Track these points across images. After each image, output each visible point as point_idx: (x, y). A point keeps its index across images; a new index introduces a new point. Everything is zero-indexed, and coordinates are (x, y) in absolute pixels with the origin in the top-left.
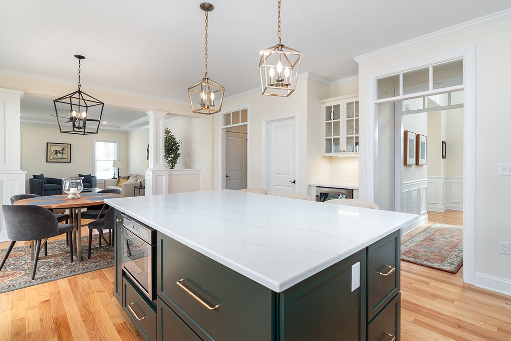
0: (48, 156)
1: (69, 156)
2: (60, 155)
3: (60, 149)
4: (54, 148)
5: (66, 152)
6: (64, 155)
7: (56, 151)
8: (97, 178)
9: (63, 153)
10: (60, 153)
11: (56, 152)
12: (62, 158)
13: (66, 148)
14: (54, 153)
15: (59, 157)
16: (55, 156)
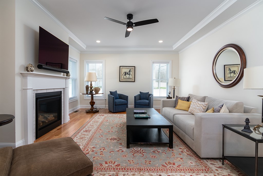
0: (121, 76)
1: (134, 77)
2: (127, 76)
3: (127, 71)
4: (124, 70)
5: (131, 73)
6: (131, 75)
7: (125, 72)
8: (154, 96)
9: (129, 74)
10: (128, 74)
11: (126, 74)
12: (129, 78)
13: (132, 69)
14: (124, 74)
15: (127, 77)
16: (125, 77)
